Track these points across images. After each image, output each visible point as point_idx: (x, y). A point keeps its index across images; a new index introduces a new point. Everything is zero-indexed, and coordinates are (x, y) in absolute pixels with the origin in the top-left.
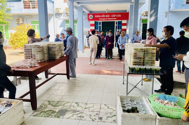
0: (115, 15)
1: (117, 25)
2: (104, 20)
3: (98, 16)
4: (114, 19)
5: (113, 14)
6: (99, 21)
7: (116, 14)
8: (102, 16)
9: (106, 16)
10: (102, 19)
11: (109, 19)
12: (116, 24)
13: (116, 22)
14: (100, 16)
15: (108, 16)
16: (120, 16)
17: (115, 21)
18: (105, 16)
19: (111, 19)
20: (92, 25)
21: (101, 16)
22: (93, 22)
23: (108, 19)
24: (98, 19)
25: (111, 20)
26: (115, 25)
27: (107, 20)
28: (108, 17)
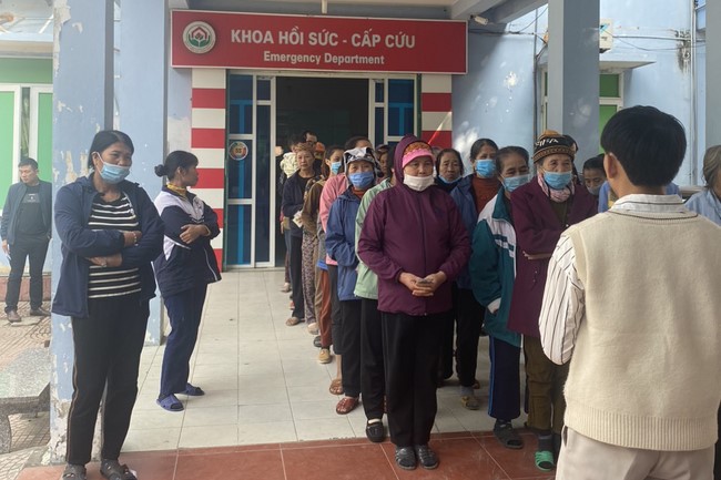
0: (377, 39)
1: (385, 105)
2: (299, 65)
3: (250, 36)
4: (371, 60)
5: (360, 27)
6: (256, 72)
7: (382, 28)
8: (284, 38)
9: (314, 39)
10: (282, 58)
11: (334, 59)
12: (379, 98)
13: (379, 87)
14: (268, 37)
15: (330, 38)
16: (406, 41)
17: (372, 76)
18: (306, 39)
19: (349, 60)
21: (276, 37)
22: (214, 79)
23: (330, 58)
24: (253, 55)
25: (345, 66)
26: (373, 105)
27: (323, 65)
28: (328, 48)
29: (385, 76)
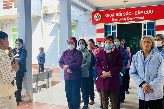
0: (142, 12)
1: (146, 30)
2: (121, 21)
3: (109, 15)
4: (140, 18)
5: (137, 9)
6: (112, 24)
7: (143, 9)
8: (117, 15)
9: (125, 14)
10: (117, 20)
11: (130, 19)
12: (145, 28)
13: (145, 25)
14: (113, 15)
15: (129, 13)
16: (150, 12)
17: (143, 22)
18: (123, 14)
19: (134, 18)
20: (99, 31)
21: (115, 15)
22: (101, 26)
23: (129, 18)
24: (110, 20)
25: (133, 20)
26: (143, 30)
27: (127, 21)
28: (128, 16)
29: (146, 22)
